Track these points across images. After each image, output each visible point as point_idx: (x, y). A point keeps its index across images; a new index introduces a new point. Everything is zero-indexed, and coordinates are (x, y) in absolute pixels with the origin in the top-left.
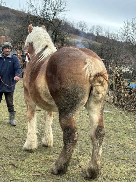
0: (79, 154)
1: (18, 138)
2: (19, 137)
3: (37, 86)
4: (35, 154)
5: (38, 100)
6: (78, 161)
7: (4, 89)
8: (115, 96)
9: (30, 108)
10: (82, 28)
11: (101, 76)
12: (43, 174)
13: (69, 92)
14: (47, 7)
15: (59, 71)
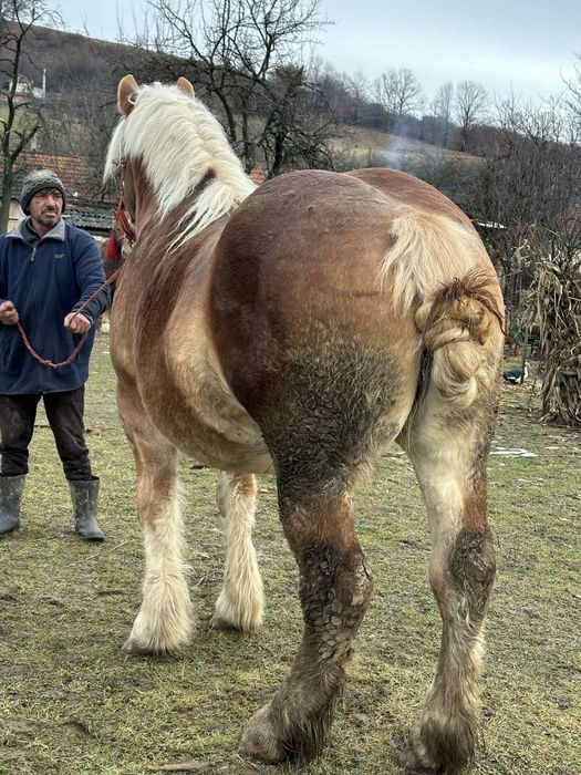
0: (386, 655)
1: (109, 598)
2: (114, 593)
3: (171, 360)
4: (183, 669)
5: (182, 424)
6: (382, 693)
7: (41, 380)
8: (550, 381)
9: (149, 462)
10: (398, 100)
11: (468, 293)
12: (211, 766)
13: (320, 383)
14: (235, 17)
15: (270, 286)
